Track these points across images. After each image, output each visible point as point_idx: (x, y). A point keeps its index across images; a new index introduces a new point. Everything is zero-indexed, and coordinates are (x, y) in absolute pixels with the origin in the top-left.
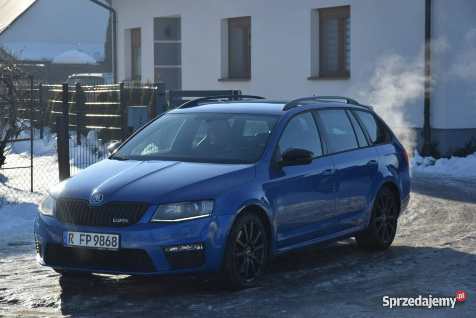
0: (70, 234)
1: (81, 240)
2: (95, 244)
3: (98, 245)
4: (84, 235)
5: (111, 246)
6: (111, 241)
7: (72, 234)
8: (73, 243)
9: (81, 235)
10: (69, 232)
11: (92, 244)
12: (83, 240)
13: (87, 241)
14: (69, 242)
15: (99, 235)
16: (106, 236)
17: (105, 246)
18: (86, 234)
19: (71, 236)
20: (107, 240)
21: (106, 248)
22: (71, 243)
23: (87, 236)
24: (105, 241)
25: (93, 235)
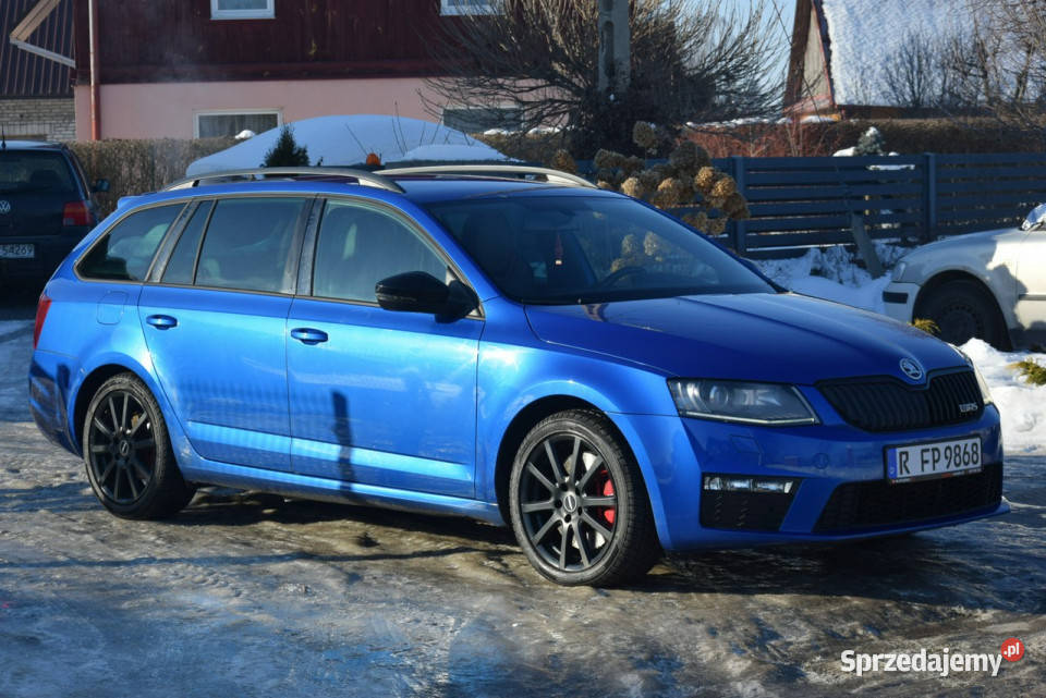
0: (901, 454)
1: (924, 462)
2: (948, 466)
3: (953, 468)
4: (927, 450)
5: (971, 465)
6: (971, 453)
7: (906, 453)
8: (908, 472)
9: (923, 451)
10: (899, 450)
11: (941, 467)
12: (927, 462)
13: (935, 461)
14: (901, 472)
15: (952, 444)
16: (962, 443)
17: (962, 467)
18: (930, 446)
19: (904, 457)
20: (965, 453)
21: (965, 470)
22: (905, 474)
23: (933, 450)
24: (962, 454)
25: (941, 446)
